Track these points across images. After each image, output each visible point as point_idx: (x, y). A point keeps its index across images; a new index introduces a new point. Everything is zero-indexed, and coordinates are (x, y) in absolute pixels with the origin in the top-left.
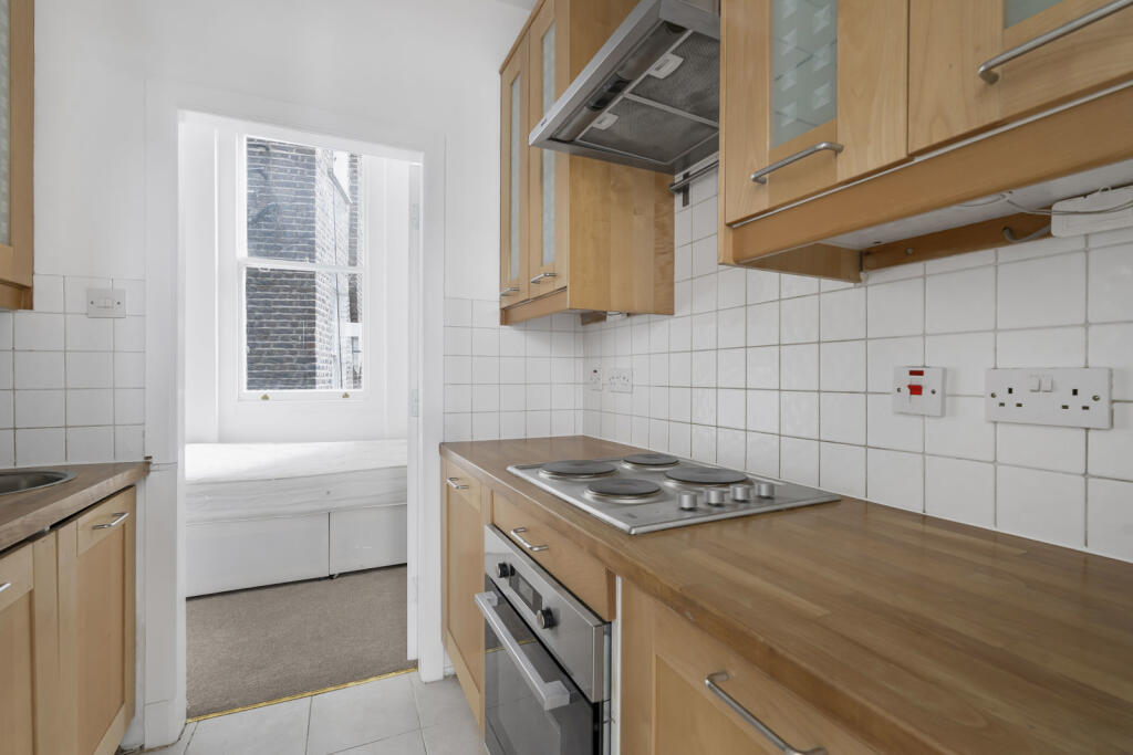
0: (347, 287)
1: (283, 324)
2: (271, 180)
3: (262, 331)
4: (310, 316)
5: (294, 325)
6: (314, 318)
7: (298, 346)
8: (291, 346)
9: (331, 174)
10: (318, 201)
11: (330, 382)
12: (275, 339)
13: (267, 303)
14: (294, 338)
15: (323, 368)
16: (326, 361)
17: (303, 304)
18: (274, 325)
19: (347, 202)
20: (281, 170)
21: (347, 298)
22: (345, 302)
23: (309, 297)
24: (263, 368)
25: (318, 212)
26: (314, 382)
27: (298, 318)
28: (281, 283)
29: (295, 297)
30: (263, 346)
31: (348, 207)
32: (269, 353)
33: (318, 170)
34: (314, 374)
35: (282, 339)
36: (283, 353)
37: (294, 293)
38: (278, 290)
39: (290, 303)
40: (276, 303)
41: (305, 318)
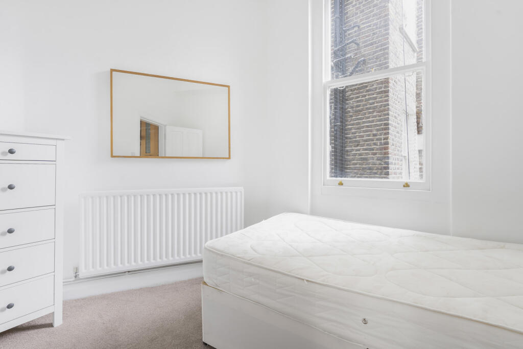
0: (415, 110)
1: (369, 135)
2: (361, 45)
3: (356, 141)
4: (386, 127)
5: (374, 135)
6: (388, 129)
7: (377, 149)
8: (373, 149)
9: (401, 30)
10: (390, 48)
11: (401, 173)
12: (363, 145)
13: (359, 124)
14: (375, 144)
15: (395, 164)
16: (398, 159)
17: (380, 120)
18: (362, 136)
19: (414, 51)
20: (367, 37)
21: (415, 117)
22: (413, 120)
23: (385, 115)
24: (356, 164)
25: (391, 55)
26: (387, 174)
27: (378, 130)
28: (368, 109)
29: (375, 116)
30: (357, 150)
31: (416, 54)
32: (360, 155)
33: (391, 27)
34: (388, 168)
35: (367, 145)
36: (367, 154)
37: (375, 114)
38: (365, 114)
39: (373, 121)
40: (364, 122)
41: (383, 129)
